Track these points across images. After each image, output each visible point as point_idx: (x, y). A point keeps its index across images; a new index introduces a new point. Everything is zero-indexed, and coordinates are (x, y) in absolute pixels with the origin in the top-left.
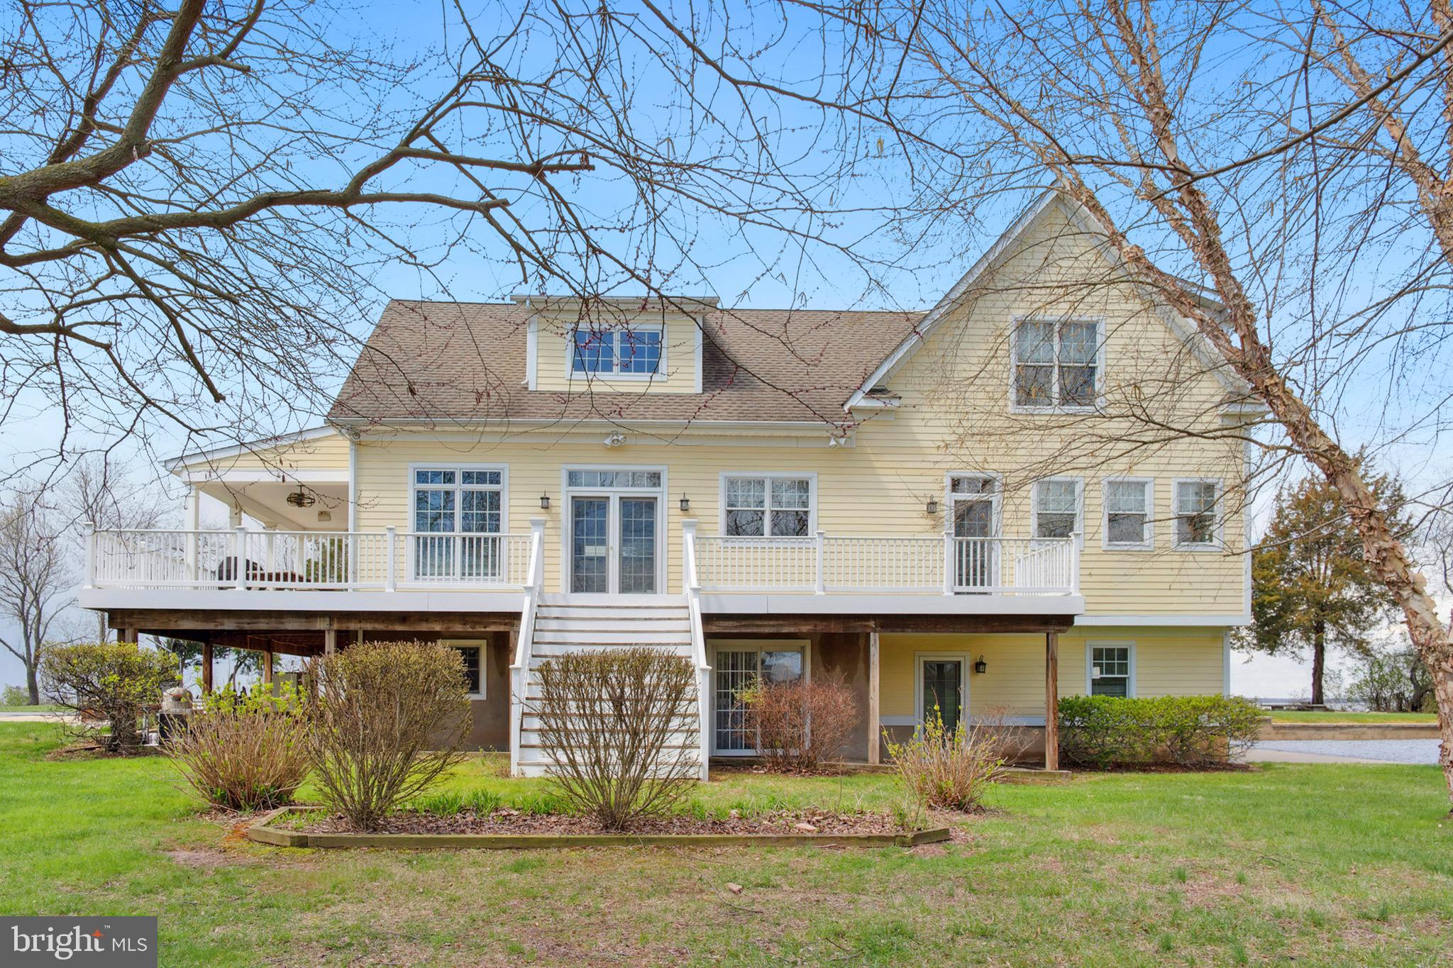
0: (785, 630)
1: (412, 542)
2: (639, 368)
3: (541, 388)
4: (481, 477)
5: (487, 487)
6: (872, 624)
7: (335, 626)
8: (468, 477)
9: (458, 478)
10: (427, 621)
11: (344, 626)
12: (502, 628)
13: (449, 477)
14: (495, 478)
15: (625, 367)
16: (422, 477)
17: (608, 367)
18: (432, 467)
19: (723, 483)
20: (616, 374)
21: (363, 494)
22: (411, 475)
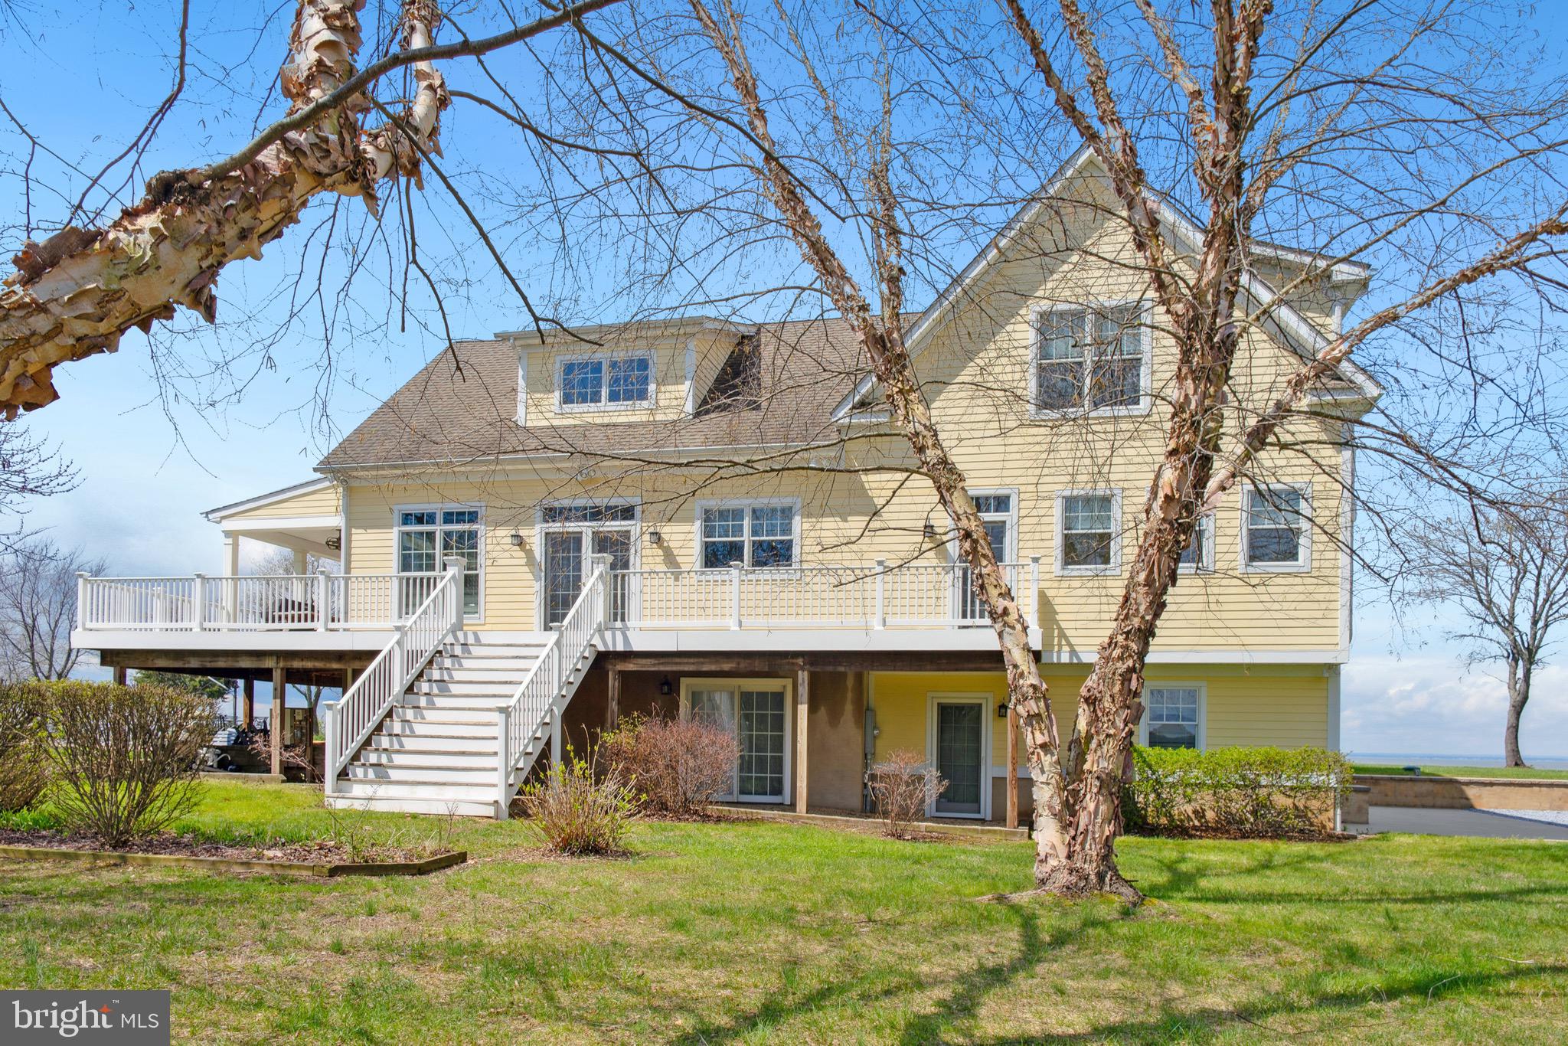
0: (706, 668)
1: (396, 582)
2: (629, 396)
3: (529, 424)
4: (460, 517)
5: (465, 527)
6: (800, 661)
8: (449, 518)
9: (439, 518)
13: (431, 519)
14: (473, 517)
15: (614, 397)
16: (406, 519)
17: (596, 398)
18: (416, 508)
19: (698, 512)
20: (604, 404)
21: (354, 537)
22: (397, 518)
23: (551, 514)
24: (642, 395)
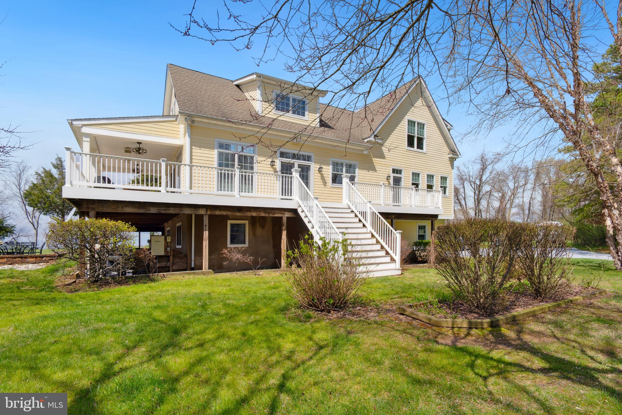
2: (299, 114)
3: (264, 115)
7: (209, 213)
10: (250, 211)
11: (213, 213)
12: (280, 215)
15: (294, 112)
17: (288, 111)
18: (225, 141)
19: (331, 163)
20: (290, 114)
21: (193, 150)
22: (216, 145)
23: (282, 155)
24: (303, 115)
